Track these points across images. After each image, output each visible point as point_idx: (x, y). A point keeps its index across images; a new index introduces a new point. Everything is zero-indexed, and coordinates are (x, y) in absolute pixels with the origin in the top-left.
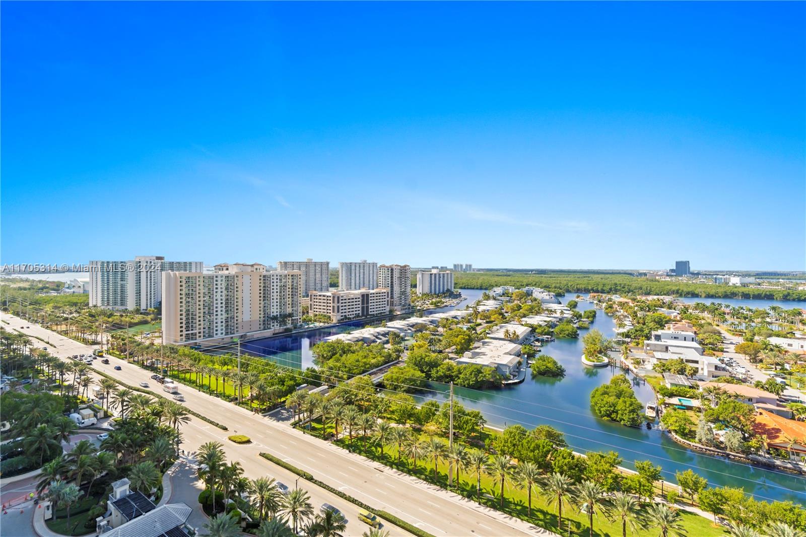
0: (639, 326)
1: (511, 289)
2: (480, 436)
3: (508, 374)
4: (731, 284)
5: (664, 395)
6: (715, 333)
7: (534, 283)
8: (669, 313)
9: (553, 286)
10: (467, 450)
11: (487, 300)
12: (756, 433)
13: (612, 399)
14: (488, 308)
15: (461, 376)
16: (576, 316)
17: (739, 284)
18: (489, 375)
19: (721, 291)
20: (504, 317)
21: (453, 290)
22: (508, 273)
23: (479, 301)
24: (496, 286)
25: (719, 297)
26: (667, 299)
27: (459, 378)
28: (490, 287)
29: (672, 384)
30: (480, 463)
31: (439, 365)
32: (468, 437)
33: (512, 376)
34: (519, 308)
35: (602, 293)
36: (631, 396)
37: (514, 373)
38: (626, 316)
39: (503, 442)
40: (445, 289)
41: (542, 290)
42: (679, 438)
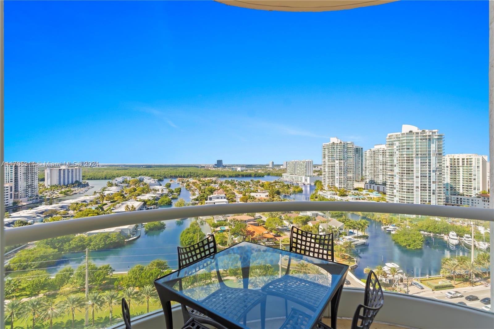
0: (202, 194)
1: (129, 178)
2: (110, 282)
3: (129, 234)
4: (237, 171)
5: (214, 227)
6: (233, 194)
7: (144, 174)
8: (215, 186)
9: (156, 175)
10: (100, 294)
11: (111, 186)
12: (248, 235)
13: (191, 235)
14: (112, 192)
15: (92, 243)
16: (170, 192)
17: (240, 171)
18: (115, 238)
19: (234, 174)
20: (124, 197)
21: (81, 181)
22: (126, 167)
23: (105, 188)
24: (118, 176)
25: (234, 177)
26: (214, 179)
27: (90, 245)
28: (113, 177)
29: (217, 221)
30: (111, 299)
31: (72, 239)
32: (100, 285)
33: (132, 235)
34: (135, 190)
35: (184, 177)
36: (200, 231)
37: (133, 233)
38: (196, 190)
39: (128, 279)
40: (74, 180)
41: (150, 178)
42: (221, 246)
